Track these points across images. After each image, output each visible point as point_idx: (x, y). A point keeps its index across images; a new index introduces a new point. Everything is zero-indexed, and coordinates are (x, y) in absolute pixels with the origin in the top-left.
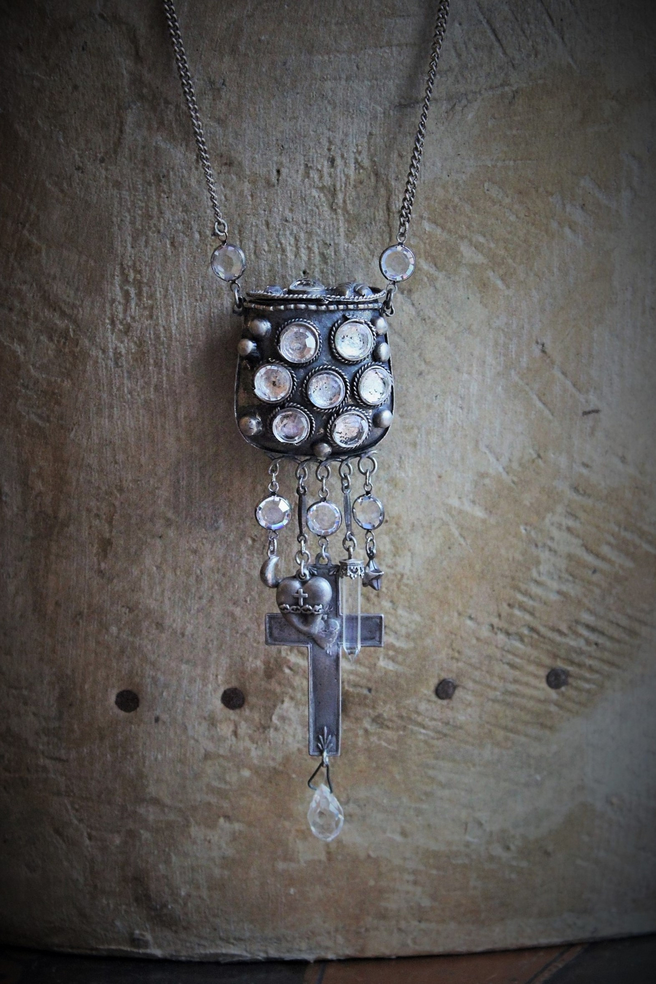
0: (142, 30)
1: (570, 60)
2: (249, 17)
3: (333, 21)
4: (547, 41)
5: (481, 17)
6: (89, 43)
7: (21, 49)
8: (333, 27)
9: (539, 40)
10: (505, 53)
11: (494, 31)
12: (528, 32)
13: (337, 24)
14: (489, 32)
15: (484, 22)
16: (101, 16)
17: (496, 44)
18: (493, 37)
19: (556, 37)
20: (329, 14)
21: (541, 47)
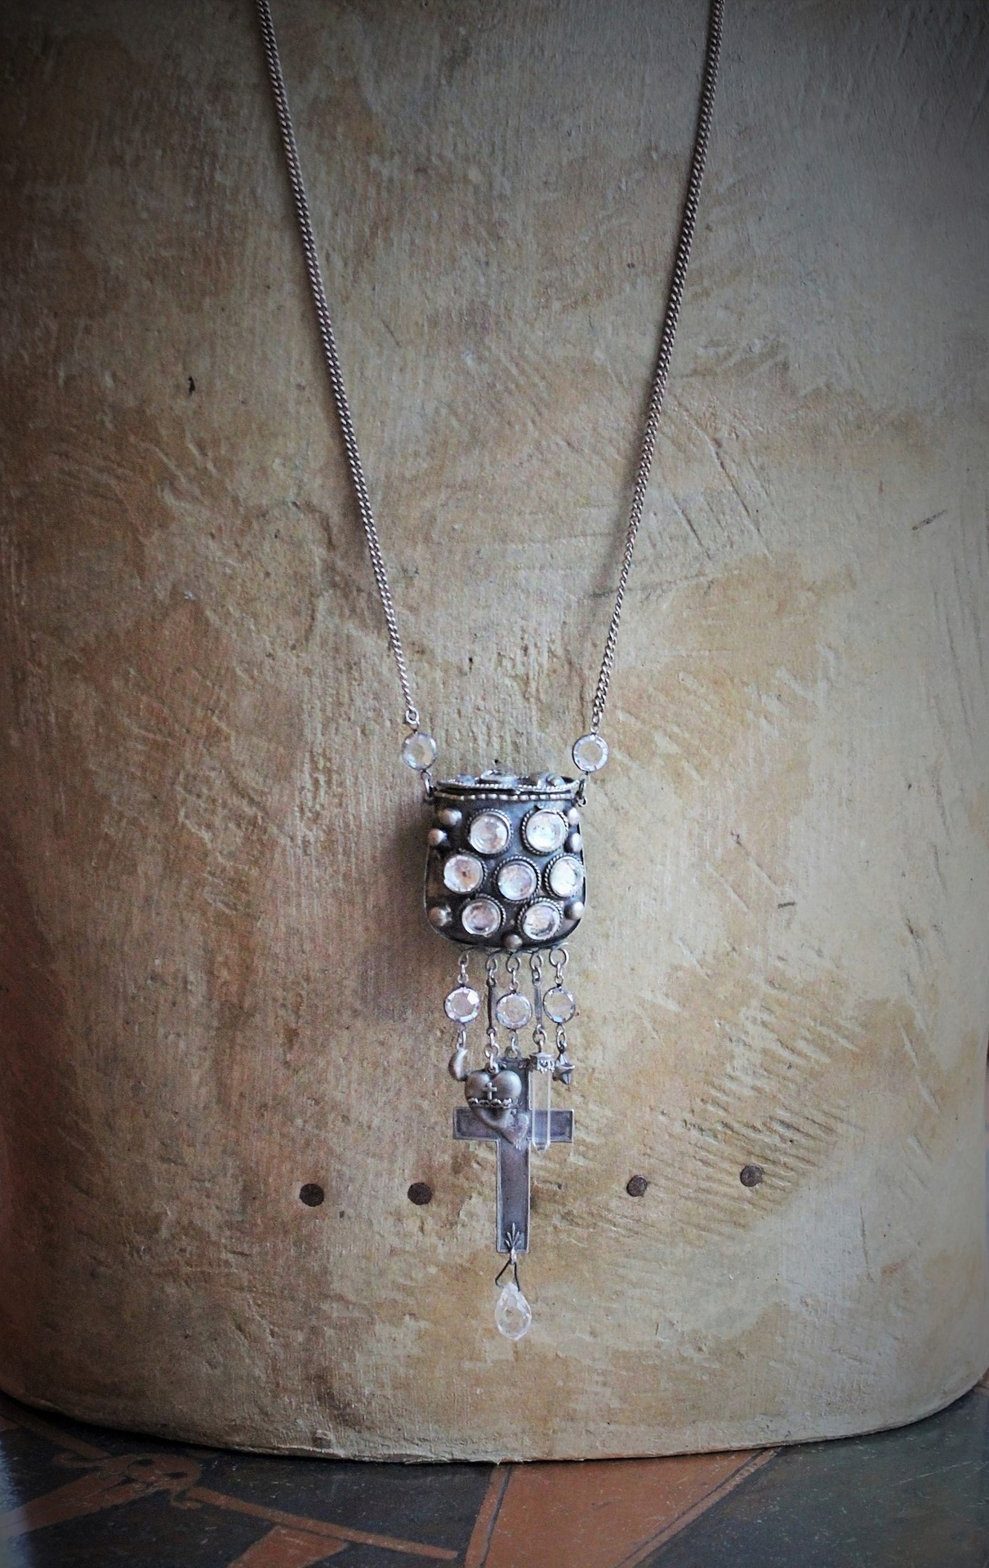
0: (336, 518)
1: (766, 552)
2: (443, 506)
3: (528, 511)
4: (742, 531)
5: (676, 507)
6: (282, 530)
7: (213, 536)
8: (527, 516)
9: (734, 530)
10: (700, 543)
11: (689, 521)
12: (723, 524)
13: (531, 513)
14: (684, 523)
15: (680, 513)
16: (294, 504)
17: (692, 534)
18: (688, 528)
19: (752, 527)
20: (523, 503)
21: (736, 538)
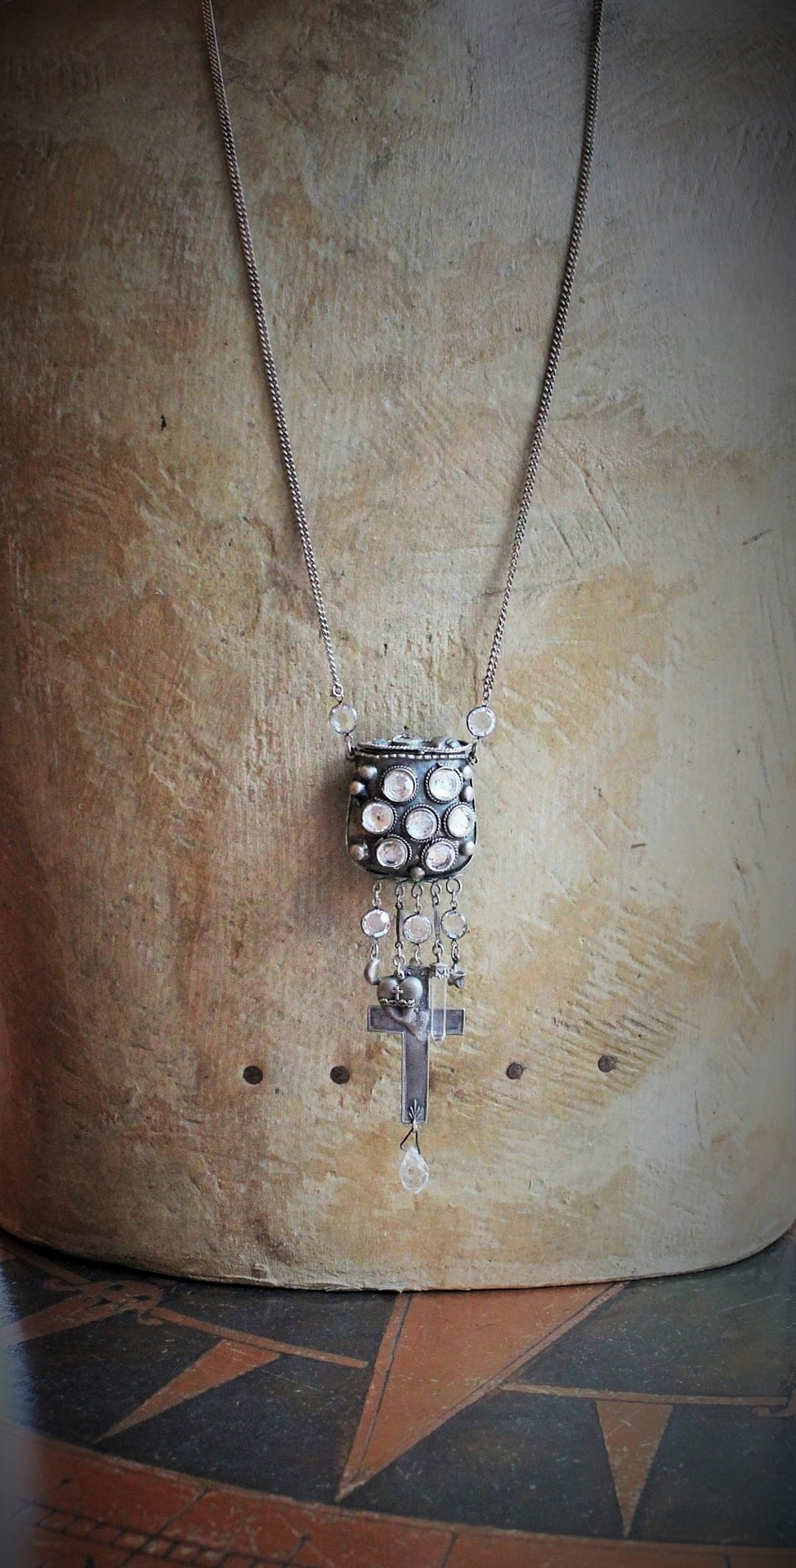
0: (278, 530)
1: (625, 561)
2: (364, 521)
3: (433, 526)
4: (606, 545)
5: (553, 525)
6: (234, 540)
7: (179, 544)
8: (433, 531)
9: (600, 543)
10: (572, 554)
11: (563, 536)
12: (591, 538)
13: (436, 528)
14: (560, 537)
15: (555, 528)
16: (245, 519)
17: (566, 546)
18: (562, 541)
19: (614, 541)
20: (429, 520)
21: (601, 550)
